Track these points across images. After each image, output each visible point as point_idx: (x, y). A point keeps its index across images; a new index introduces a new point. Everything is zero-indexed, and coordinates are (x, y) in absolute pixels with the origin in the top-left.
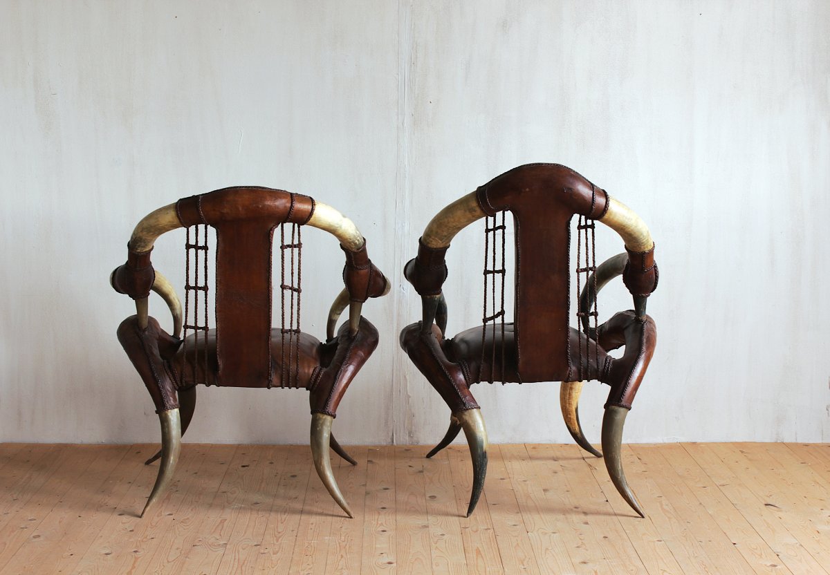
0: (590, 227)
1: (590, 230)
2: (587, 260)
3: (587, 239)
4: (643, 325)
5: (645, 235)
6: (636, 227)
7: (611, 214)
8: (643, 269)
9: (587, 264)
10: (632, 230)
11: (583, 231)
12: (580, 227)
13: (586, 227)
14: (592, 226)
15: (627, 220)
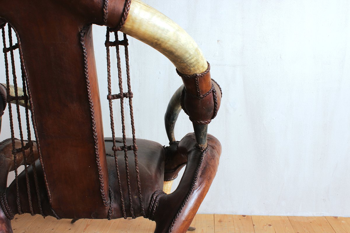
0: (122, 43)
1: (122, 48)
2: (120, 84)
3: (118, 58)
4: (202, 153)
5: (192, 53)
6: (176, 41)
7: (134, 22)
8: (198, 95)
9: (121, 89)
10: (172, 46)
11: (113, 49)
12: (108, 44)
13: (117, 43)
14: (125, 43)
15: (160, 32)
